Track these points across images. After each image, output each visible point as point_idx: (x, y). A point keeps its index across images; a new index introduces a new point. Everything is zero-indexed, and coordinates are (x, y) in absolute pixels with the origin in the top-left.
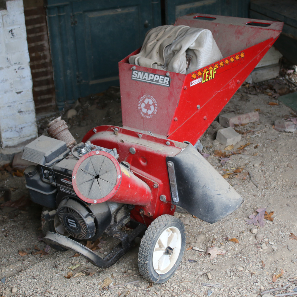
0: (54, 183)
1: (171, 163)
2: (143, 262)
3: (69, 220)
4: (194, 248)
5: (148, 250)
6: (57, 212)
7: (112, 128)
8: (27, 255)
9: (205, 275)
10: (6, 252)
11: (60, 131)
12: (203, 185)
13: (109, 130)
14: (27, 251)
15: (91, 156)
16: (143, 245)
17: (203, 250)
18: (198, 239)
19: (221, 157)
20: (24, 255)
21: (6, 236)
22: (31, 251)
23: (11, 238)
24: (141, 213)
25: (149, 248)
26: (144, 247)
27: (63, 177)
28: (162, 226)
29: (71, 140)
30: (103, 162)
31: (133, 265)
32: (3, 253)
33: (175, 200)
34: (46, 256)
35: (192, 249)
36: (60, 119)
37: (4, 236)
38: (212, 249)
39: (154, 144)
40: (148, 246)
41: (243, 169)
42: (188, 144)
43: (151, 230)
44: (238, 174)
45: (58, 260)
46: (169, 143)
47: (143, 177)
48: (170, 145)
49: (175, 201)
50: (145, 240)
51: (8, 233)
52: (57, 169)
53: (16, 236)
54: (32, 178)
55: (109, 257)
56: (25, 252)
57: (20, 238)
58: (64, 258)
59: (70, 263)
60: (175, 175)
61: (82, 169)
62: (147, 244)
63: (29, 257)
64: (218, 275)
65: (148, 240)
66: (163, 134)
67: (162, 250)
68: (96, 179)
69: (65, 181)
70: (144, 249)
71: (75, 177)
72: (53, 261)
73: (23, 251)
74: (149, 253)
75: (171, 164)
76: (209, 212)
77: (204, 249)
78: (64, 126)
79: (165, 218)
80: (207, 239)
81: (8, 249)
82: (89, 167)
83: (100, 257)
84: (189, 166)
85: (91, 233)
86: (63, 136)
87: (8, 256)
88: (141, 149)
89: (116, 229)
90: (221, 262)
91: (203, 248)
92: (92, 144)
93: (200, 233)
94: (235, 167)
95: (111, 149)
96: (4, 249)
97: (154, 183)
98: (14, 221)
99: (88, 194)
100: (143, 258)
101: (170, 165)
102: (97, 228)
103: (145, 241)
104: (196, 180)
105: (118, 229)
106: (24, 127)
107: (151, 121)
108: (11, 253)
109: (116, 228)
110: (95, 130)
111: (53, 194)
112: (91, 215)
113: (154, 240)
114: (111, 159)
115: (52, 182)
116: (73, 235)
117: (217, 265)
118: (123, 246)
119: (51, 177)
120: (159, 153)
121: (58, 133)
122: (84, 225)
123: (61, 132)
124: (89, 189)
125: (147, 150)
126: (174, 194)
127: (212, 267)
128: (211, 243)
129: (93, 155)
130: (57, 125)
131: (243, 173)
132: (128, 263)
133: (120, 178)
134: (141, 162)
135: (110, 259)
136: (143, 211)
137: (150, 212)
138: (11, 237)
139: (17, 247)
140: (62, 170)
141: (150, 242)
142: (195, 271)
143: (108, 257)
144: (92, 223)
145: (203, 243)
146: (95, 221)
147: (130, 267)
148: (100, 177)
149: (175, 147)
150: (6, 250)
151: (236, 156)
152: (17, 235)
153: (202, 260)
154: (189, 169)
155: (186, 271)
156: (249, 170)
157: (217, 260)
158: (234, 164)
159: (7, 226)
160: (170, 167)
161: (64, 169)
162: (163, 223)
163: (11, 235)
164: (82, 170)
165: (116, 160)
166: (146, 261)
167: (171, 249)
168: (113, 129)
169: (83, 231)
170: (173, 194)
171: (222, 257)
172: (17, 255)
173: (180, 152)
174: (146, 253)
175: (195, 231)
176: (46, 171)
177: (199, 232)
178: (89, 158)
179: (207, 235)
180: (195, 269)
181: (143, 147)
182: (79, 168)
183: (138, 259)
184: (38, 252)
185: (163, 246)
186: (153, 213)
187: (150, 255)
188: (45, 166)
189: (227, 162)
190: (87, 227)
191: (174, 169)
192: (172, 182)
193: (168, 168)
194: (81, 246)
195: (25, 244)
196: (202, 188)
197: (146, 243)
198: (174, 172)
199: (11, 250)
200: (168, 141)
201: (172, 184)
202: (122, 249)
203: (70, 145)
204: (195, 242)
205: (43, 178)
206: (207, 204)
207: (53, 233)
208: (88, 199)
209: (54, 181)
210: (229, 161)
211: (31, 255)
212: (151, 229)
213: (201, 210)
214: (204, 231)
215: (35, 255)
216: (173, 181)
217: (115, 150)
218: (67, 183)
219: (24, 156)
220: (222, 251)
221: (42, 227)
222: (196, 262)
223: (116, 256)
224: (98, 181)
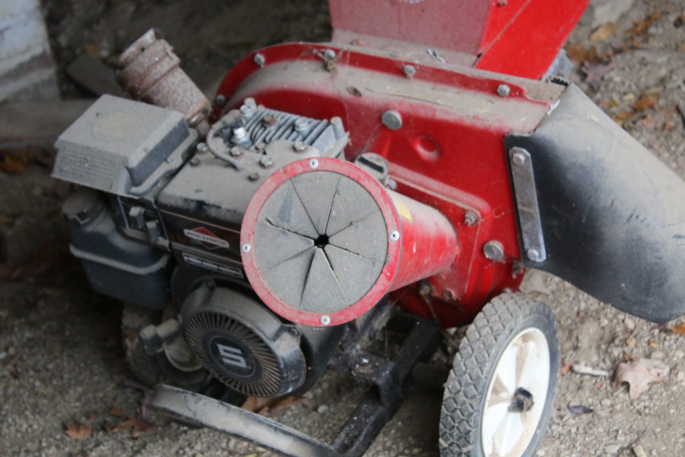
0: (163, 242)
1: (521, 152)
2: (456, 449)
3: (221, 347)
4: (576, 368)
5: (471, 414)
6: (180, 326)
7: (315, 51)
8: (92, 436)
9: (628, 451)
10: (27, 430)
11: (158, 76)
12: (629, 213)
13: (305, 58)
14: (89, 422)
15: (295, 175)
16: (452, 401)
17: (603, 369)
18: (580, 337)
19: (587, 64)
20: (82, 435)
21: (15, 376)
22: (100, 419)
23: (31, 380)
24: (422, 292)
25: (472, 407)
26: (455, 405)
27: (191, 226)
28: (501, 338)
29: (195, 100)
30: (337, 192)
31: (410, 439)
32: (19, 435)
33: (534, 256)
34: (149, 432)
35: (571, 369)
36: (152, 38)
37: (11, 377)
38: (632, 367)
39: (459, 93)
40: (468, 401)
41: (657, 96)
42: (563, 87)
43: (471, 352)
44: (648, 112)
45: (186, 444)
46: (506, 89)
47: (429, 192)
48: (510, 95)
49: (533, 259)
50: (457, 383)
51: (20, 363)
52: (172, 202)
53: (44, 374)
54: (89, 229)
55: (347, 435)
56: (83, 424)
57: (59, 379)
58: (203, 436)
59: (224, 450)
60: (534, 187)
61: (271, 219)
62: (466, 395)
63: (97, 445)
64: (664, 448)
65: (467, 384)
66: (464, 50)
67: (503, 400)
68: (321, 250)
69: (199, 236)
70: (458, 412)
71: (249, 247)
72: (174, 450)
73: (78, 425)
74: (475, 423)
75: (522, 158)
76: (652, 290)
77: (604, 366)
78: (168, 59)
79: (504, 307)
80: (607, 331)
81: (30, 422)
82: (293, 213)
83: (326, 448)
84: (581, 160)
85: (292, 381)
86: (169, 92)
87: (37, 444)
88: (419, 114)
89: (357, 351)
90: (663, 403)
91: (602, 365)
92: (261, 108)
93: (582, 314)
94: (633, 92)
95: (325, 121)
96: (19, 421)
97: (464, 211)
98: (32, 325)
99: (298, 297)
100: (454, 436)
101: (519, 160)
102: (309, 362)
103: (456, 388)
104: (604, 201)
105: (362, 349)
106: (8, 28)
107: (423, 10)
108: (42, 432)
109: (358, 346)
110: (260, 58)
111: (161, 271)
112: (290, 331)
113: (485, 384)
114: (363, 183)
115: (158, 240)
116: (235, 386)
117: (654, 416)
118: (384, 400)
119: (151, 225)
120: (479, 124)
121: (153, 84)
122: (272, 361)
123: (162, 80)
124: (300, 282)
125: (441, 115)
126: (530, 239)
127: (641, 423)
128: (622, 346)
129: (301, 174)
130: (147, 60)
131: (662, 108)
132: (393, 432)
133: (399, 239)
134: (421, 150)
135: (352, 442)
136: (428, 285)
137: (452, 288)
138: (32, 377)
139: (57, 412)
140: (186, 206)
141: (474, 389)
142: (594, 442)
143: (343, 435)
144: (296, 351)
145: (599, 347)
146: (304, 345)
147: (401, 444)
148: (331, 240)
149: (528, 100)
150: (25, 426)
151: (628, 56)
152: (47, 369)
153: (607, 402)
154: (582, 167)
155: (568, 444)
156: (676, 97)
157: (651, 398)
158: (627, 83)
159: (12, 344)
160: (517, 166)
161: (192, 201)
162: (504, 327)
163: (31, 373)
164: (270, 222)
165: (378, 185)
166: (465, 446)
167: (527, 394)
168: (320, 55)
169: (269, 375)
170: (526, 240)
171: (663, 390)
172: (62, 439)
173: (546, 115)
174: (465, 422)
175: (566, 309)
176: (135, 211)
177: (578, 314)
178: (289, 183)
179: (605, 322)
180: (592, 434)
181: (424, 107)
182: (261, 218)
183: (441, 440)
184: (123, 424)
185: (504, 388)
186: (460, 291)
187: (476, 427)
188: (131, 196)
189: (606, 77)
190: (282, 366)
191: (531, 170)
192: (523, 205)
193: (513, 167)
194: (270, 426)
195: (79, 399)
196: (625, 221)
197: (461, 393)
198: (533, 178)
199: (42, 423)
200: (502, 83)
201: (523, 212)
202: (381, 409)
203: (194, 116)
204: (576, 348)
205: (124, 226)
206: (643, 267)
207: (178, 392)
208: (300, 313)
209: (162, 235)
210: (612, 74)
211: (104, 434)
212: (469, 348)
213: (623, 285)
214: (592, 308)
215: (114, 433)
216: (530, 205)
217: (337, 121)
218: (206, 240)
219: (61, 170)
220: (660, 371)
221: (129, 354)
222: (591, 411)
223: (368, 431)
224: (328, 253)
